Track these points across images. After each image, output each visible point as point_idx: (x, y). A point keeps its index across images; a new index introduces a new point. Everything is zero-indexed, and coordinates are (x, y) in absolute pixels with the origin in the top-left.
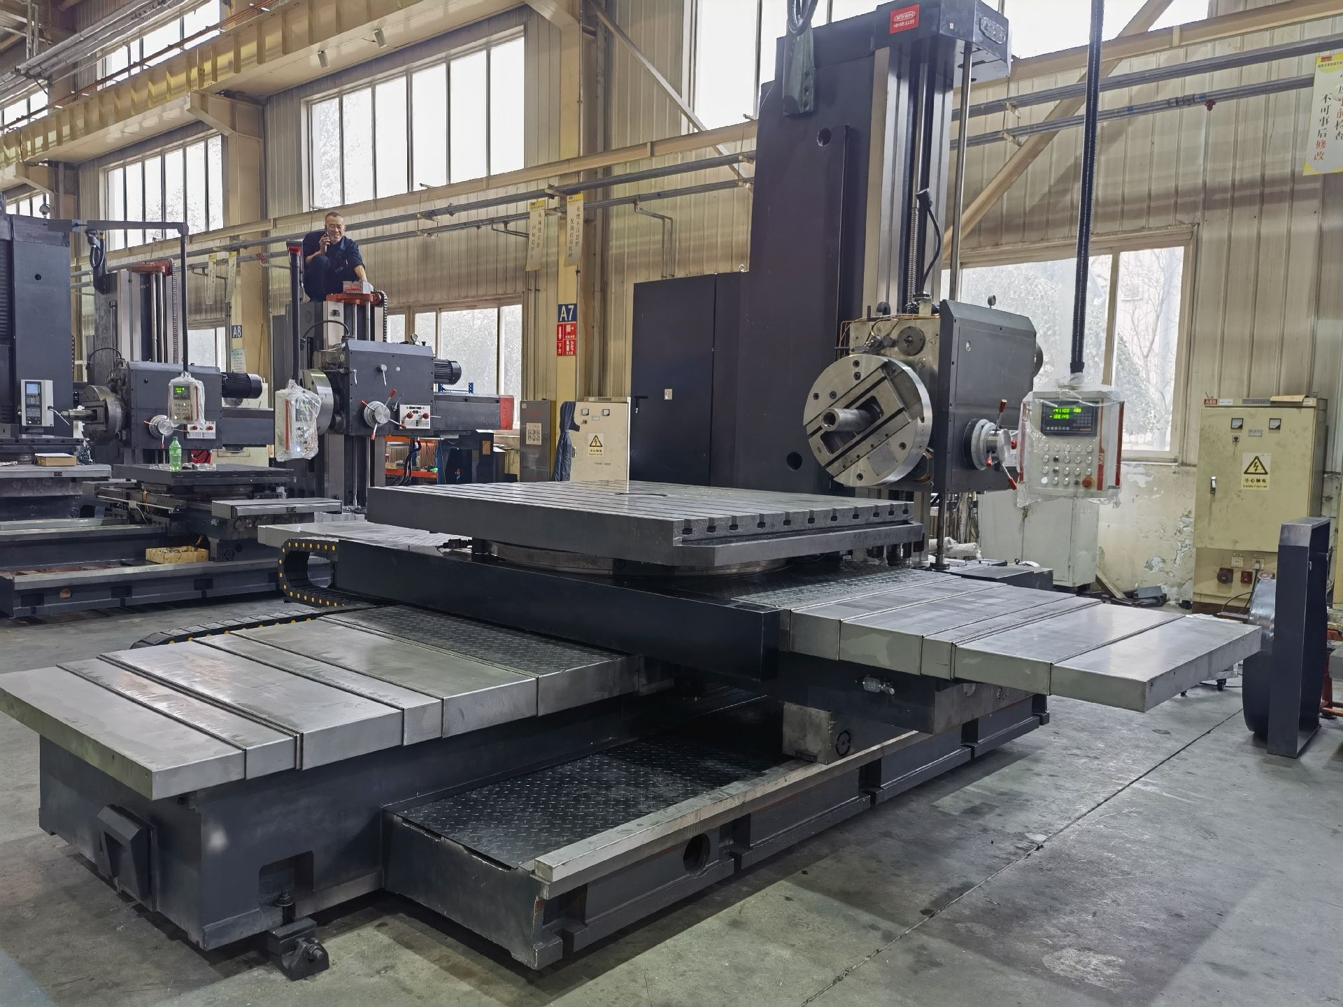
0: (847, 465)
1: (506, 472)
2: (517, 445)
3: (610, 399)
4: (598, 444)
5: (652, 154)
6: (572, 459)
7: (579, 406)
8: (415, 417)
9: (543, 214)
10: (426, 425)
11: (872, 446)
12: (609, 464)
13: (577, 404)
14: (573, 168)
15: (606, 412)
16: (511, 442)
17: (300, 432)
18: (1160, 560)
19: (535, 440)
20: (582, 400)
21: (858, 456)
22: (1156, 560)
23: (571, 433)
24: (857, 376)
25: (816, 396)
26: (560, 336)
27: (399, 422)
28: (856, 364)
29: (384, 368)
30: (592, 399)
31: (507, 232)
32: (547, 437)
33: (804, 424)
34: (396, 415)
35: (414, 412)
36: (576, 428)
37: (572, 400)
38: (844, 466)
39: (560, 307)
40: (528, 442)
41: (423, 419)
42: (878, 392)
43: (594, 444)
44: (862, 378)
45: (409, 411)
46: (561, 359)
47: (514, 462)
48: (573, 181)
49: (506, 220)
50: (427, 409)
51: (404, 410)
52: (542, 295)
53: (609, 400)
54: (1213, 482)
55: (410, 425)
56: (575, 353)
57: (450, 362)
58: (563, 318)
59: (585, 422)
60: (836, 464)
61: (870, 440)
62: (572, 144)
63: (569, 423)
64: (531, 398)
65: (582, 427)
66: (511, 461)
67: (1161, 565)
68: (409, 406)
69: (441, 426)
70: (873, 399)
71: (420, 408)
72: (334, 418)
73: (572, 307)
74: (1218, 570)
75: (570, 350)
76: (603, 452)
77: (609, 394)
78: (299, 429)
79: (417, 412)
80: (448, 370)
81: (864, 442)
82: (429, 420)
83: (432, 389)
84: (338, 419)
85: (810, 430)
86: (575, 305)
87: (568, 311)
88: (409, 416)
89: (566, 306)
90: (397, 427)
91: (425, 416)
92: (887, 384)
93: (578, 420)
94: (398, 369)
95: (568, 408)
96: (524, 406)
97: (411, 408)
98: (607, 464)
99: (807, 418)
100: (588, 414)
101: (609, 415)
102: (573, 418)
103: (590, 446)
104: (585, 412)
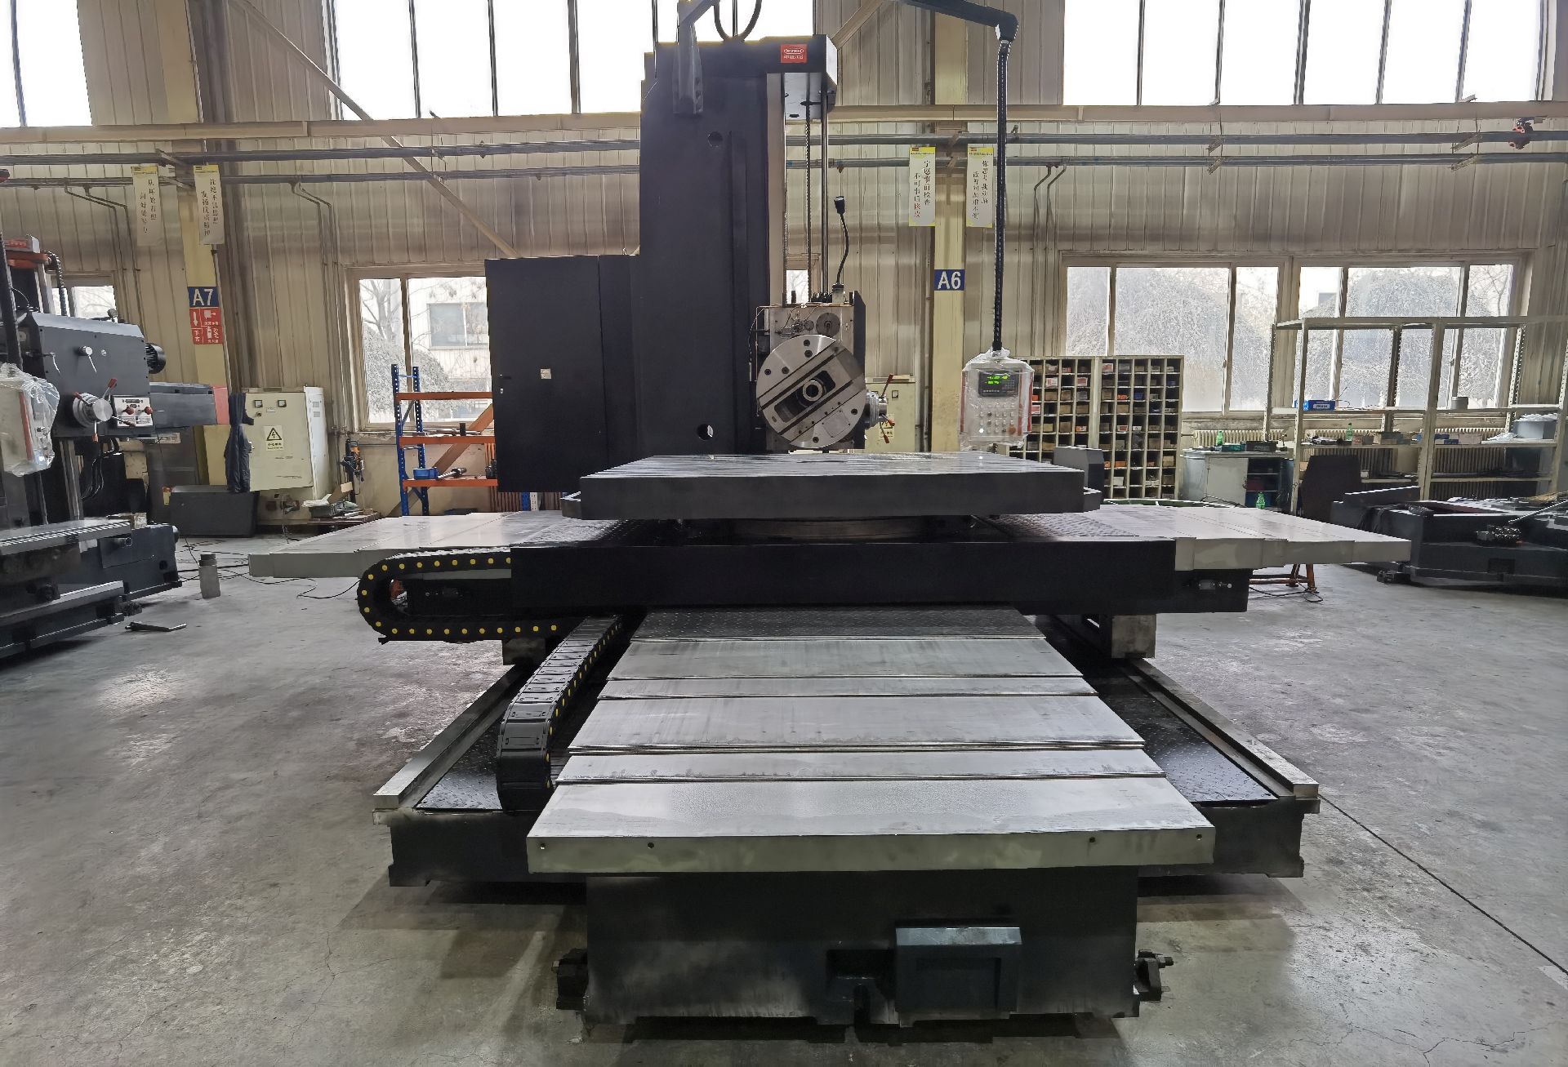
0: (803, 431)
3: (285, 389)
4: (277, 438)
5: (309, 134)
6: (250, 455)
7: (250, 397)
8: (134, 412)
9: (156, 181)
10: (146, 421)
11: (826, 413)
12: (291, 457)
13: (246, 394)
14: (193, 135)
15: (281, 404)
21: (813, 423)
23: (244, 427)
24: (808, 354)
25: (768, 372)
26: (196, 322)
28: (807, 343)
29: (89, 351)
30: (263, 388)
31: (90, 198)
35: (132, 406)
36: (250, 422)
38: (800, 432)
39: (191, 290)
41: (145, 415)
42: (829, 368)
43: (271, 437)
44: (813, 355)
45: (126, 404)
46: (200, 347)
48: (195, 150)
49: (87, 184)
50: (147, 403)
51: (122, 404)
52: (145, 277)
53: (282, 390)
56: (219, 342)
58: (198, 304)
59: (259, 415)
60: (792, 431)
62: (185, 107)
63: (241, 417)
65: (256, 420)
69: (161, 423)
70: (825, 373)
71: (138, 401)
73: (211, 291)
75: (213, 338)
76: (282, 446)
78: (39, 430)
79: (135, 406)
80: (151, 356)
81: (817, 410)
82: (150, 415)
86: (215, 289)
87: (204, 295)
88: (129, 411)
89: (201, 289)
91: (146, 411)
92: (837, 360)
93: (250, 412)
94: (104, 353)
95: (238, 400)
97: (126, 401)
98: (288, 457)
99: (759, 391)
100: (261, 406)
101: (285, 406)
102: (245, 410)
103: (268, 440)
104: (258, 403)
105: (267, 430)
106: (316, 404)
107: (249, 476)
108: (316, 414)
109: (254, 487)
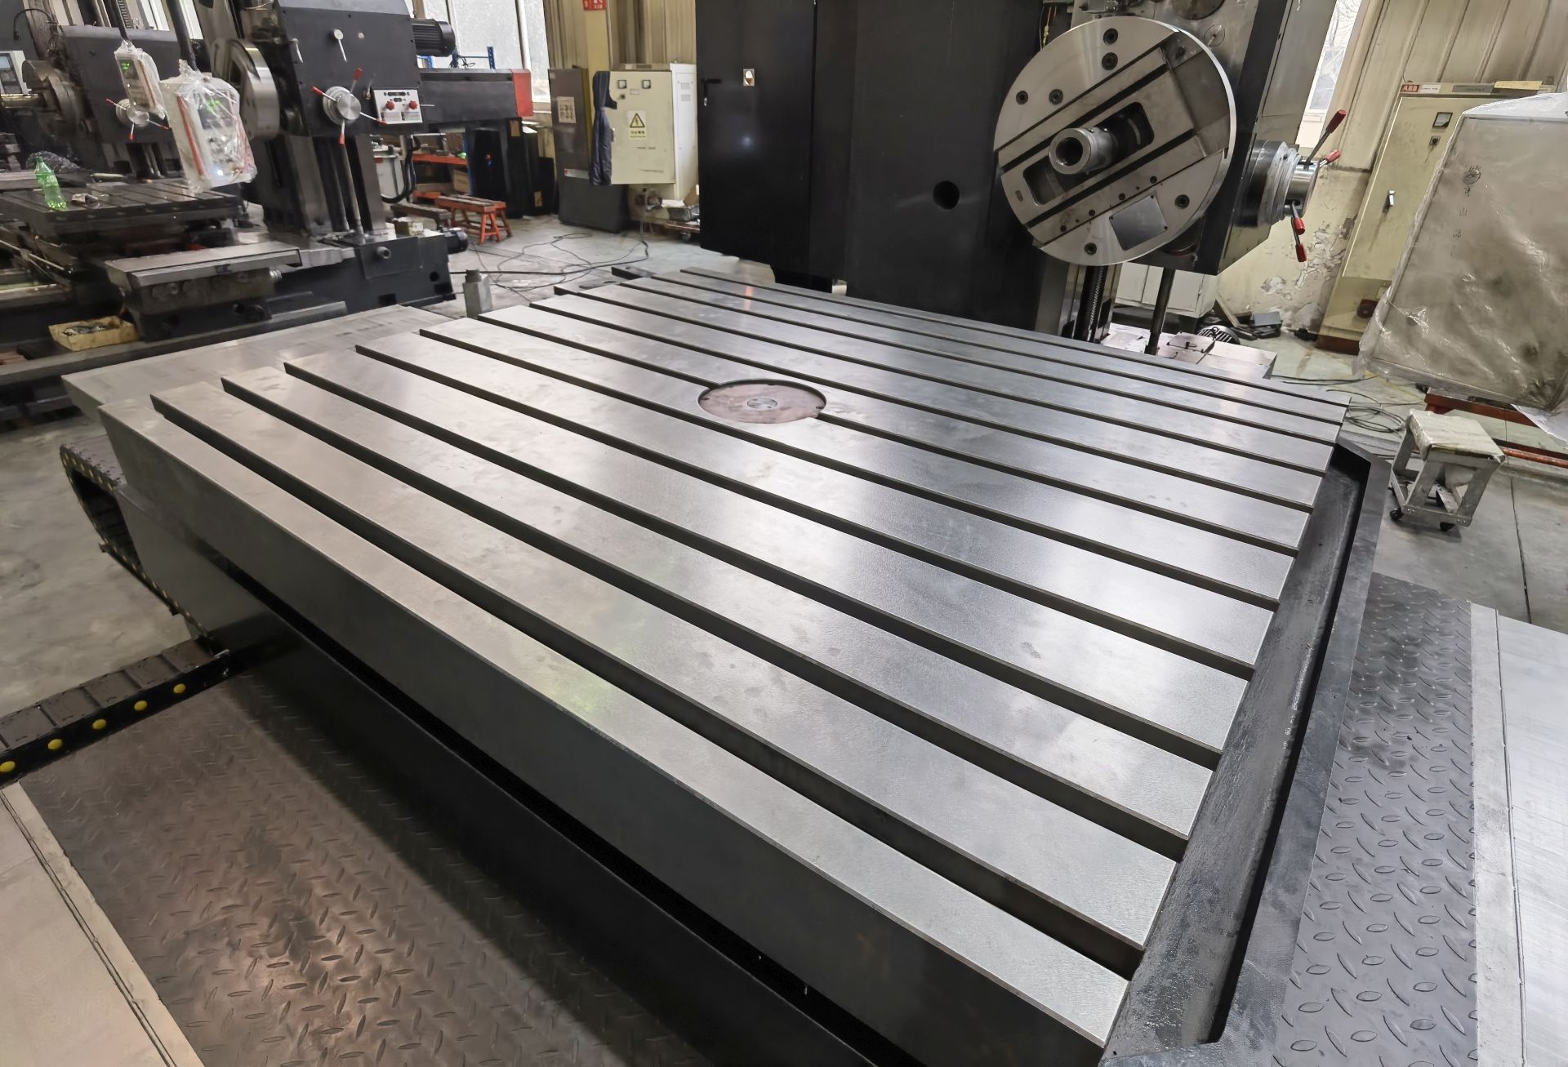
0: (1069, 227)
1: (541, 155)
2: (549, 121)
3: (650, 66)
4: (640, 124)
6: (612, 143)
7: (615, 76)
8: (398, 107)
10: (416, 117)
11: (1122, 196)
12: (654, 148)
13: (612, 73)
15: (646, 84)
16: (543, 119)
17: (214, 146)
18: (1280, 280)
19: (568, 117)
20: (615, 69)
21: (1092, 213)
22: (1275, 282)
23: (607, 111)
25: (1022, 98)
27: (376, 117)
29: (339, 35)
30: (628, 66)
32: (581, 114)
33: (995, 149)
34: (369, 105)
35: (396, 100)
36: (613, 105)
37: (604, 67)
38: (1063, 228)
40: (561, 120)
41: (410, 110)
42: (1148, 97)
43: (634, 124)
44: (1119, 66)
45: (388, 98)
46: (589, 14)
47: (548, 141)
50: (413, 95)
51: (381, 98)
53: (648, 68)
54: (1391, 197)
55: (392, 119)
56: (605, 8)
57: (437, 24)
59: (623, 97)
60: (1048, 224)
61: (1118, 187)
63: (604, 99)
64: (559, 66)
65: (620, 104)
66: (546, 141)
67: (1280, 286)
68: (387, 91)
69: (436, 118)
70: (1136, 110)
71: (403, 94)
72: (282, 113)
74: (1359, 301)
75: (599, 2)
76: (645, 135)
77: (648, 59)
78: (211, 140)
79: (400, 100)
80: (435, 37)
81: (1107, 189)
82: (418, 109)
83: (416, 64)
84: (290, 114)
85: (1004, 158)
88: (389, 106)
90: (376, 124)
91: (412, 105)
92: (1166, 80)
93: (614, 94)
94: (361, 35)
95: (602, 79)
96: (553, 76)
97: (390, 94)
98: (651, 148)
99: (1002, 136)
100: (625, 87)
101: (649, 87)
102: (608, 91)
103: (631, 127)
104: (622, 84)
105: (631, 115)
106: (684, 86)
107: (610, 168)
108: (685, 98)
109: (615, 180)
